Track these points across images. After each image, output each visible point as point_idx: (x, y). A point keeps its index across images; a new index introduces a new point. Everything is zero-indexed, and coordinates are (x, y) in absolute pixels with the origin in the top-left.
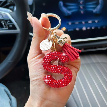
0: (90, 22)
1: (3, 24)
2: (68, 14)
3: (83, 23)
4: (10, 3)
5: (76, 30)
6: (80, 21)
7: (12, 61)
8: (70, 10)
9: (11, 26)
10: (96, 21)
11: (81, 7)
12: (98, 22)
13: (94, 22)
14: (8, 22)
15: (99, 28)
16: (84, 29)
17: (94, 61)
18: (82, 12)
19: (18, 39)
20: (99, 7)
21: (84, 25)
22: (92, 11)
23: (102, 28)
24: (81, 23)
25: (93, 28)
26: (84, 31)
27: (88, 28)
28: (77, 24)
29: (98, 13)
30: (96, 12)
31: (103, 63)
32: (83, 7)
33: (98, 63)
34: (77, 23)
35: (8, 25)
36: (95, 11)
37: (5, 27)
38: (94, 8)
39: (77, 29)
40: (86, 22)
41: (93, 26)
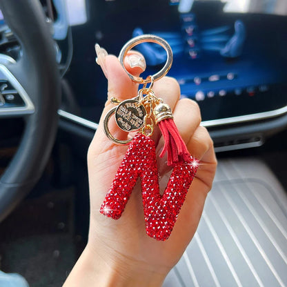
0: (214, 78)
3: (197, 81)
4: (9, 40)
7: (16, 185)
9: (11, 97)
10: (230, 77)
11: (190, 42)
12: (236, 77)
13: (223, 78)
14: (3, 89)
15: (238, 92)
16: (199, 96)
17: (230, 178)
18: (193, 54)
19: (31, 130)
20: (234, 41)
21: (198, 88)
22: (218, 52)
23: (244, 92)
24: (191, 82)
25: (222, 93)
27: (211, 95)
29: (233, 55)
30: (228, 53)
31: (251, 180)
32: (195, 42)
33: (240, 181)
35: (5, 96)
36: (224, 50)
38: (224, 44)
40: (205, 80)
41: (221, 89)
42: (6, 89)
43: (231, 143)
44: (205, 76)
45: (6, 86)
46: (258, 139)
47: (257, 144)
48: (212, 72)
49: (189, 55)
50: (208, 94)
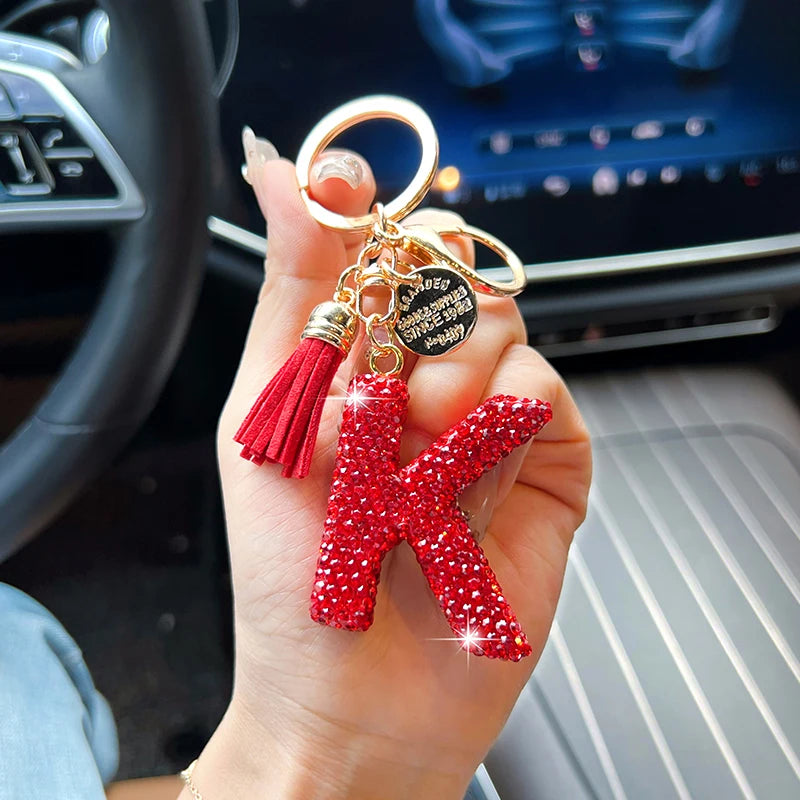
0: (648, 130)
1: (17, 156)
2: (488, 72)
3: (599, 137)
5: (548, 196)
6: (576, 126)
7: (86, 430)
8: (496, 42)
9: (73, 170)
10: (694, 128)
11: (583, 22)
12: (709, 129)
13: (674, 131)
14: (51, 143)
15: (714, 174)
16: (604, 181)
17: (680, 422)
18: (588, 58)
19: (130, 275)
20: (711, 21)
21: (603, 157)
22: (662, 53)
23: (731, 171)
24: (584, 139)
25: (669, 176)
26: (606, 199)
27: (637, 179)
28: (550, 149)
29: (704, 62)
30: (688, 57)
31: (741, 430)
32: (597, 21)
33: (708, 432)
34: (551, 138)
35: (54, 166)
36: (680, 49)
37: (28, 177)
38: (679, 29)
39: (556, 185)
40: (622, 136)
41: (667, 164)
42: (57, 144)
43: (688, 322)
44: (621, 123)
45: (59, 136)
46: (762, 313)
47: (760, 326)
48: (645, 113)
49: (578, 56)
50: (628, 179)
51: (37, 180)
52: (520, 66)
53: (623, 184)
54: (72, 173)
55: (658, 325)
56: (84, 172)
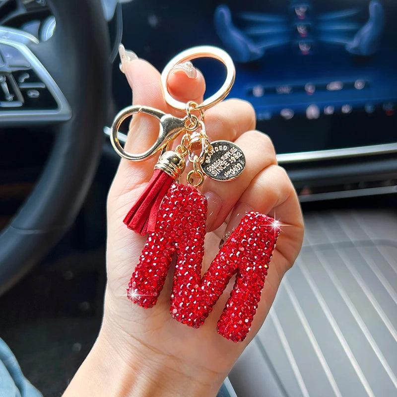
0: (335, 86)
1: (5, 86)
3: (310, 89)
5: (283, 119)
6: (298, 83)
7: (37, 232)
8: (256, 39)
10: (359, 85)
11: (301, 30)
12: (367, 86)
13: (349, 87)
14: (23, 80)
15: (369, 109)
16: (312, 112)
18: (304, 48)
19: (63, 147)
20: (367, 30)
21: (311, 100)
22: (342, 47)
23: (379, 109)
24: (302, 90)
25: (346, 109)
26: (313, 120)
27: (329, 111)
28: (284, 94)
29: (364, 52)
30: (356, 49)
32: (309, 29)
34: (285, 89)
35: (24, 92)
36: (352, 45)
37: (10, 98)
38: (351, 34)
39: (287, 114)
40: (321, 89)
41: (344, 104)
42: (27, 81)
43: (356, 186)
44: (320, 82)
45: (27, 76)
48: (333, 77)
49: (299, 48)
50: (325, 110)
51: (15, 99)
52: (268, 52)
53: (322, 113)
54: (34, 95)
55: (341, 188)
56: (40, 96)
